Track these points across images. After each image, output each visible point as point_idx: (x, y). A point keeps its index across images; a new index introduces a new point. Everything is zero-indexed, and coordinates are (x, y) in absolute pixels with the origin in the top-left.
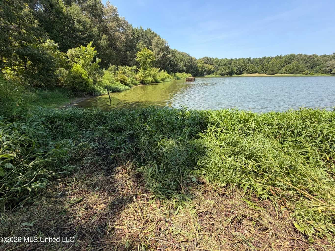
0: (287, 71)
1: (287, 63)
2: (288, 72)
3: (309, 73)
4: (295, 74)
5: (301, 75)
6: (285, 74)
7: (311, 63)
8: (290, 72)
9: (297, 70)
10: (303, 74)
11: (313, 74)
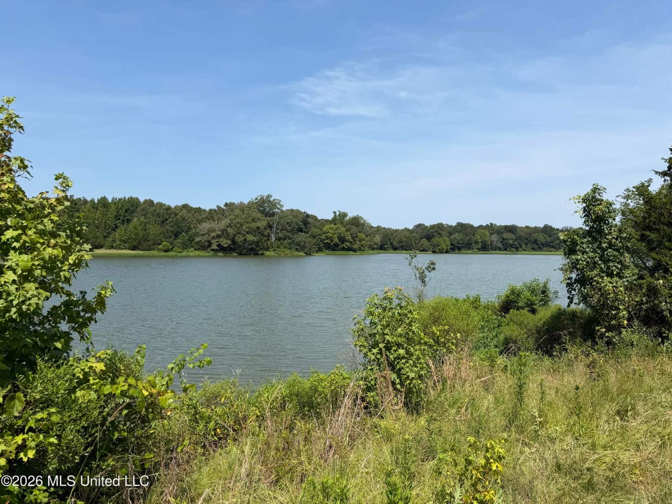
0: (124, 242)
1: (123, 221)
2: (127, 245)
3: (171, 247)
4: (143, 250)
5: (155, 252)
6: (122, 249)
7: (173, 224)
8: (132, 244)
9: (146, 239)
10: (158, 250)
11: (180, 250)
